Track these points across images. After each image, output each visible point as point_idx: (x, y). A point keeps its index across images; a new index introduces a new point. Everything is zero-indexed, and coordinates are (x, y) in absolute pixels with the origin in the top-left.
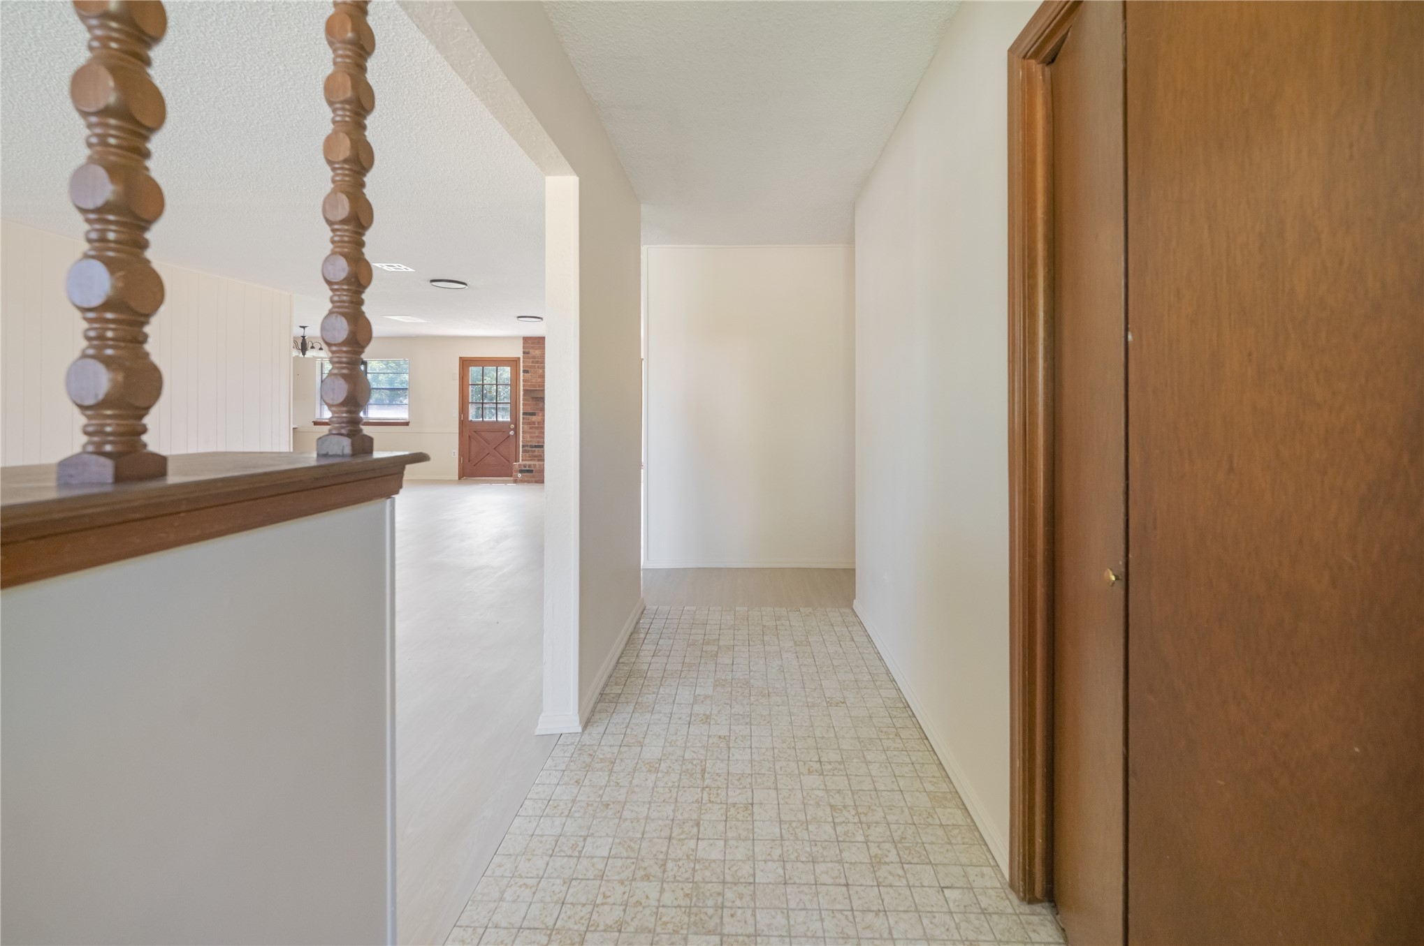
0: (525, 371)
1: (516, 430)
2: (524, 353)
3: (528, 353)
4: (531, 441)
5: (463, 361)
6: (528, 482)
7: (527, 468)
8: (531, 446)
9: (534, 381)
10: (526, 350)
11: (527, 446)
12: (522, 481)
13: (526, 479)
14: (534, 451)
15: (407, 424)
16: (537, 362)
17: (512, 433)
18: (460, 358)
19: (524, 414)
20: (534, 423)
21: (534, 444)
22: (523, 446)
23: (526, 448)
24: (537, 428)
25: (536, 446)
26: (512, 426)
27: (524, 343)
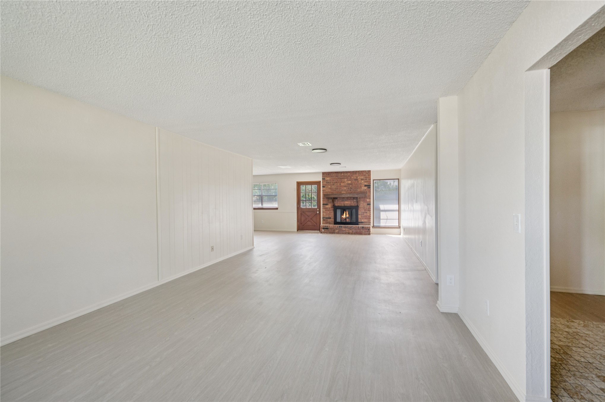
0: (323, 187)
1: (320, 211)
2: (323, 179)
3: (324, 179)
4: (326, 216)
5: (298, 183)
6: (327, 233)
7: (326, 227)
8: (326, 218)
9: (327, 191)
10: (324, 178)
11: (325, 218)
12: (324, 233)
13: (326, 232)
14: (327, 220)
15: (277, 209)
16: (328, 183)
17: (318, 212)
18: (297, 182)
19: (323, 204)
20: (327, 208)
21: (327, 217)
22: (323, 218)
23: (324, 219)
24: (328, 210)
25: (328, 218)
26: (318, 209)
27: (323, 175)
